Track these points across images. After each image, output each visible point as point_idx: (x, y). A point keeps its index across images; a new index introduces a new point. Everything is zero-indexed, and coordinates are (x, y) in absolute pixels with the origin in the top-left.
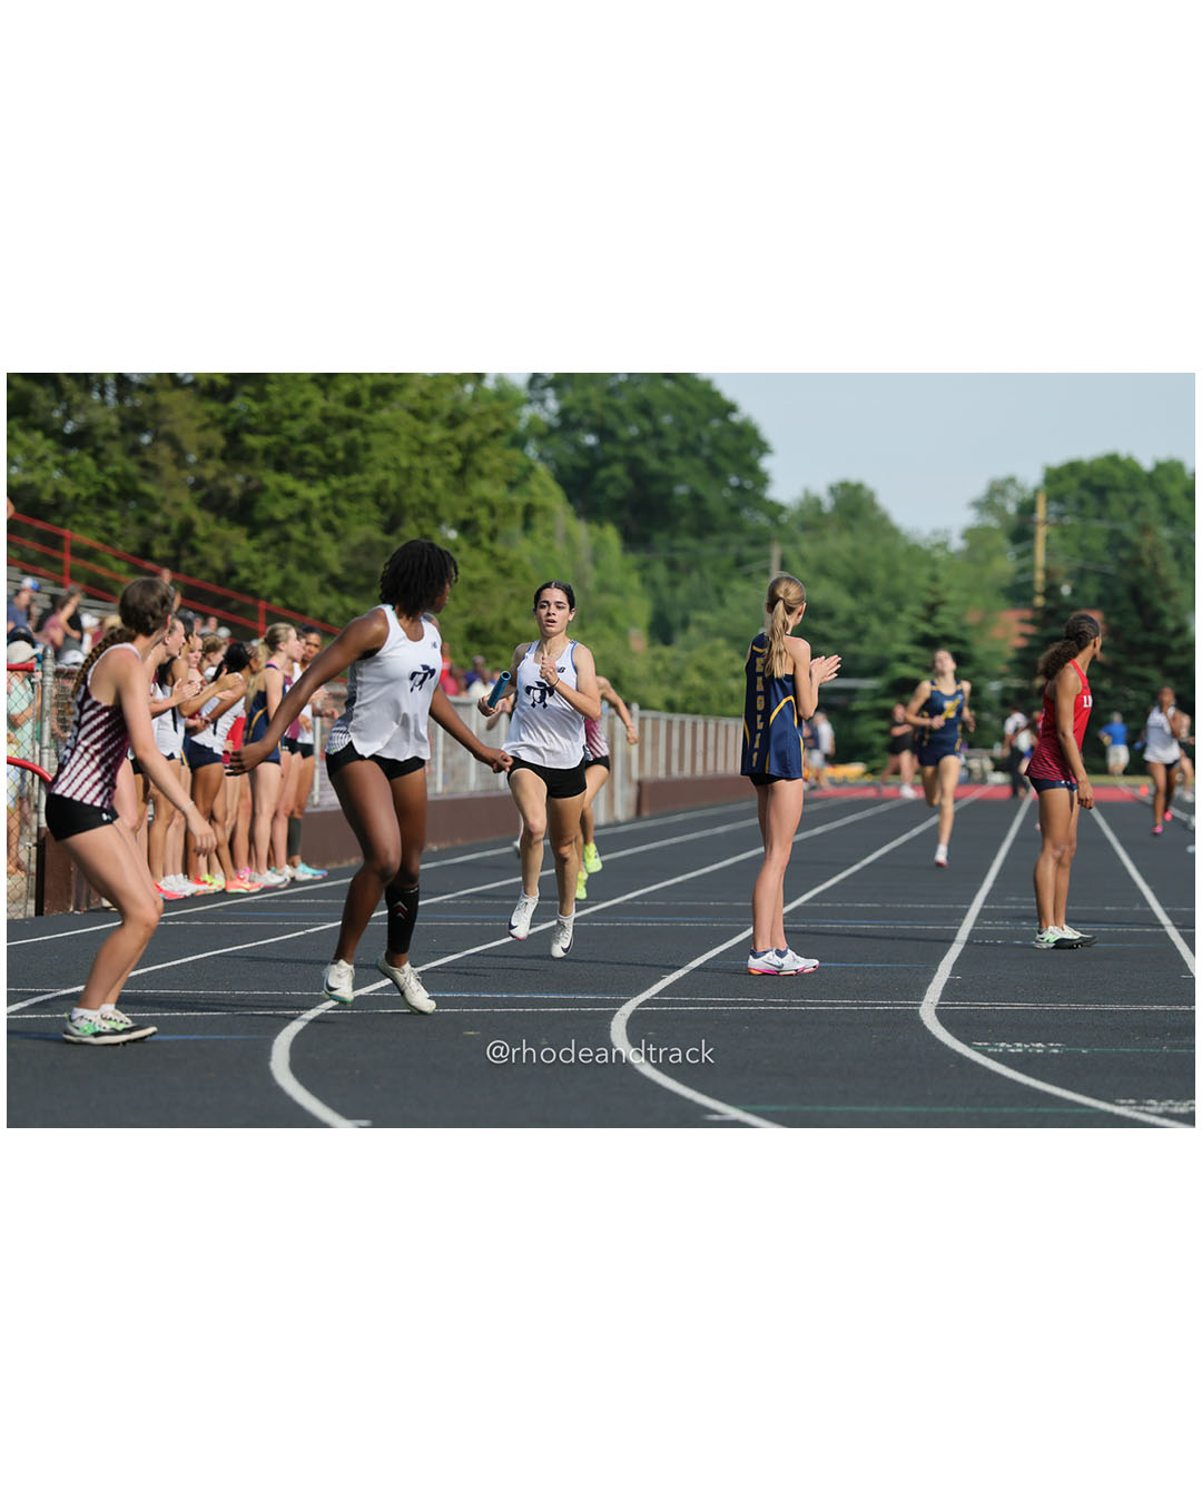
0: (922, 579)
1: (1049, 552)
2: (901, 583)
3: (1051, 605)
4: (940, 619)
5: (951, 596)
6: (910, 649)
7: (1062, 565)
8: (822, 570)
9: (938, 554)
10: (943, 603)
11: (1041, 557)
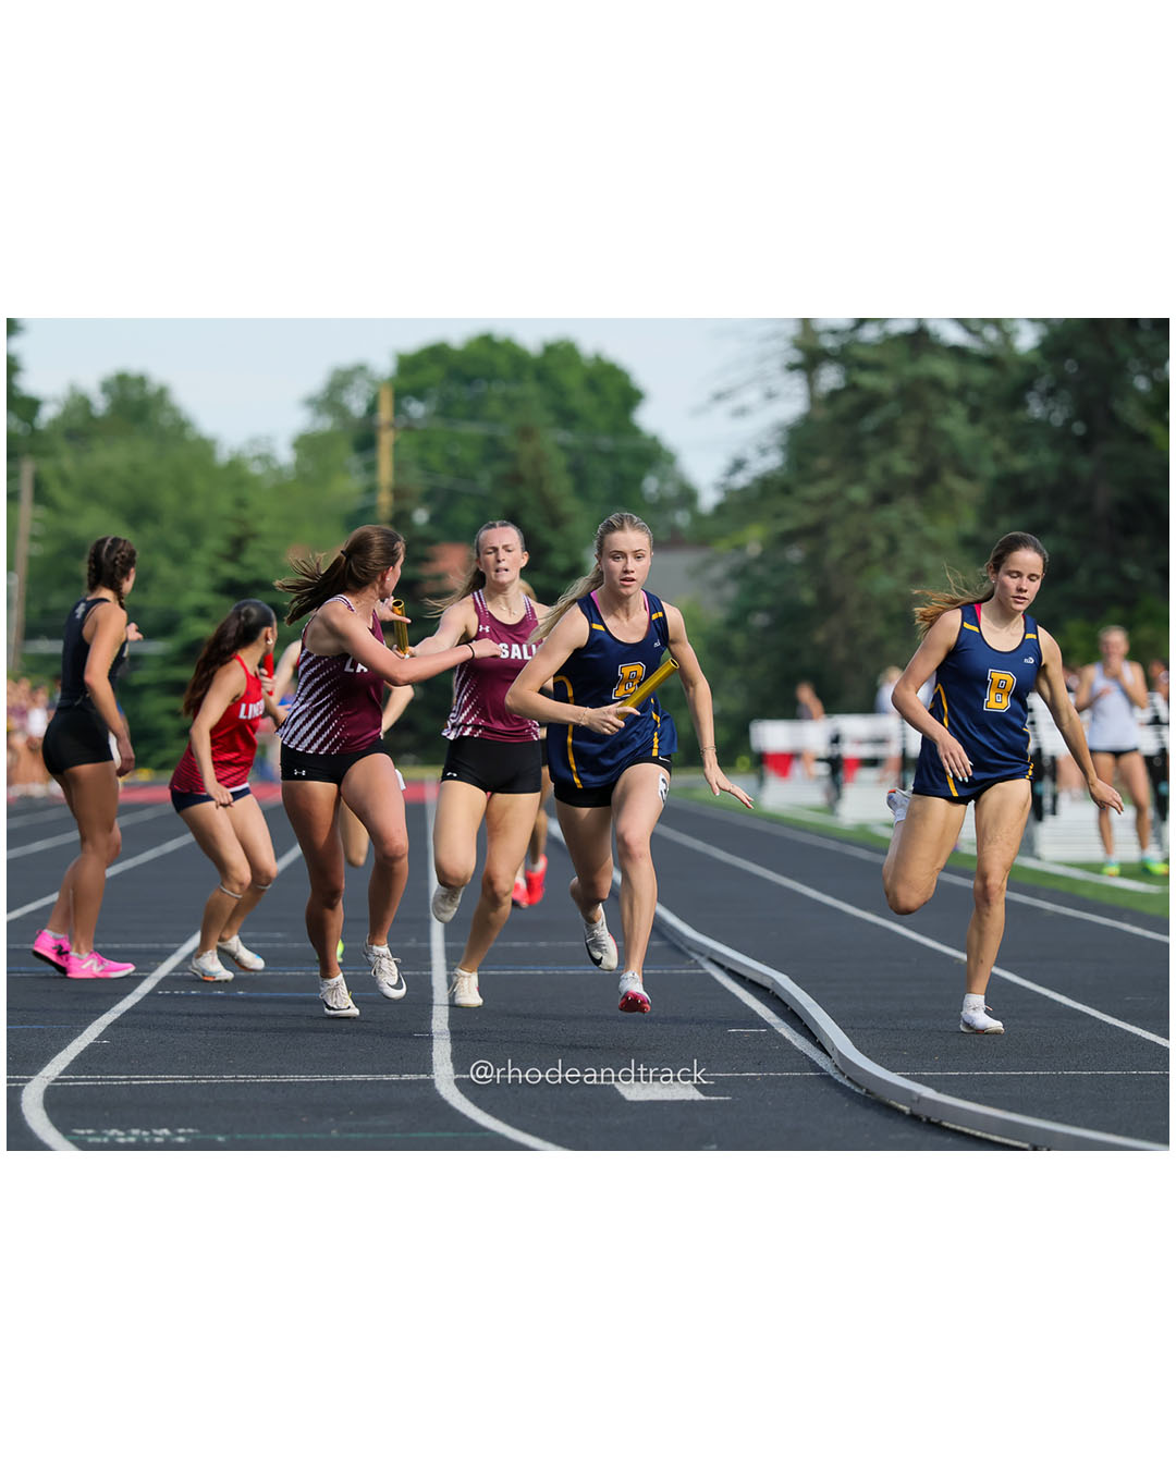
0: (224, 504)
1: (399, 467)
2: (197, 509)
4: (250, 558)
5: (263, 526)
6: (208, 599)
7: (416, 481)
8: (91, 494)
9: (256, 469)
10: (254, 536)
11: (385, 473)
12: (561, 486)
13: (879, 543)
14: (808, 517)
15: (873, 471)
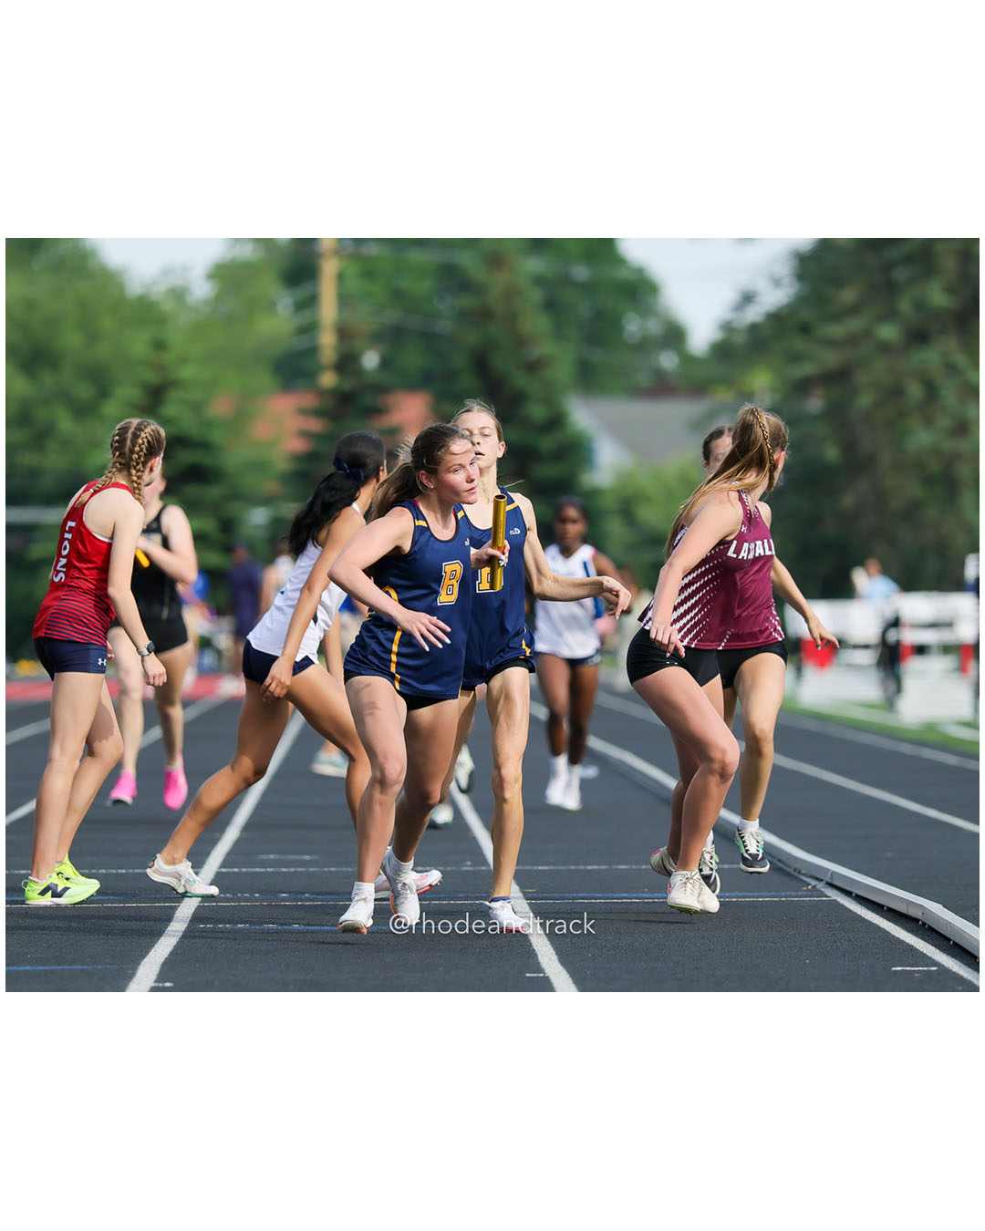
0: (139, 345)
1: (344, 300)
2: (103, 351)
3: (347, 385)
4: (171, 409)
5: (187, 372)
7: (365, 319)
9: (168, 307)
10: (174, 384)
11: (328, 310)
12: (535, 323)
13: (915, 391)
14: (831, 359)
15: (905, 306)
